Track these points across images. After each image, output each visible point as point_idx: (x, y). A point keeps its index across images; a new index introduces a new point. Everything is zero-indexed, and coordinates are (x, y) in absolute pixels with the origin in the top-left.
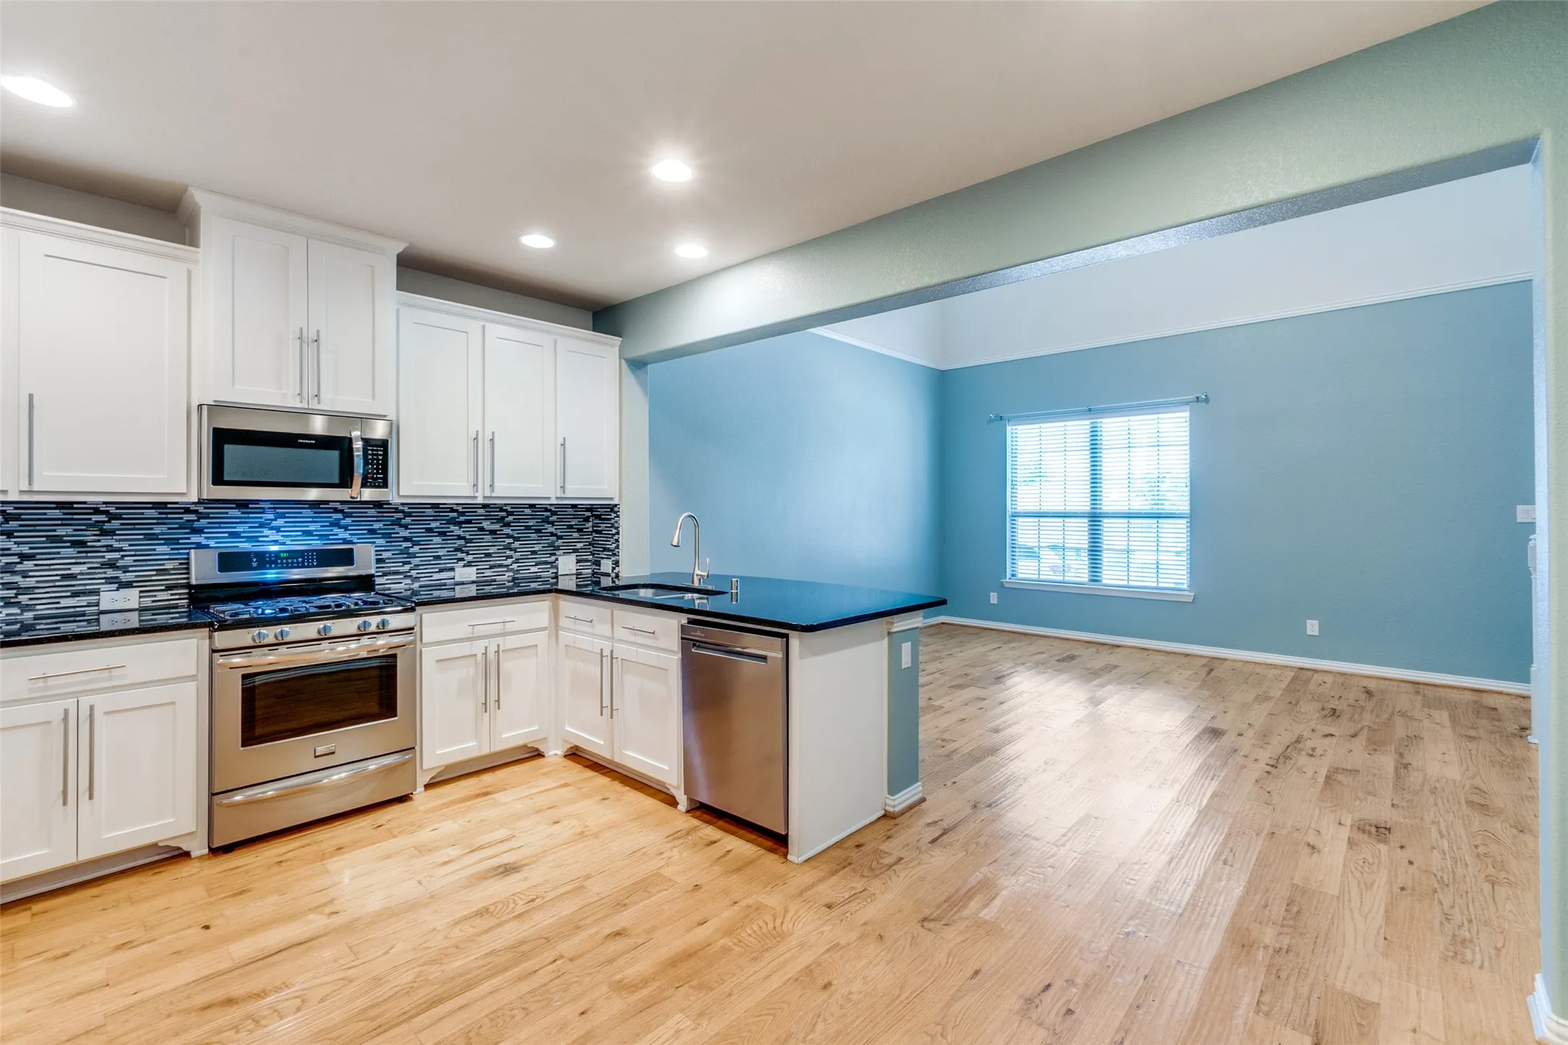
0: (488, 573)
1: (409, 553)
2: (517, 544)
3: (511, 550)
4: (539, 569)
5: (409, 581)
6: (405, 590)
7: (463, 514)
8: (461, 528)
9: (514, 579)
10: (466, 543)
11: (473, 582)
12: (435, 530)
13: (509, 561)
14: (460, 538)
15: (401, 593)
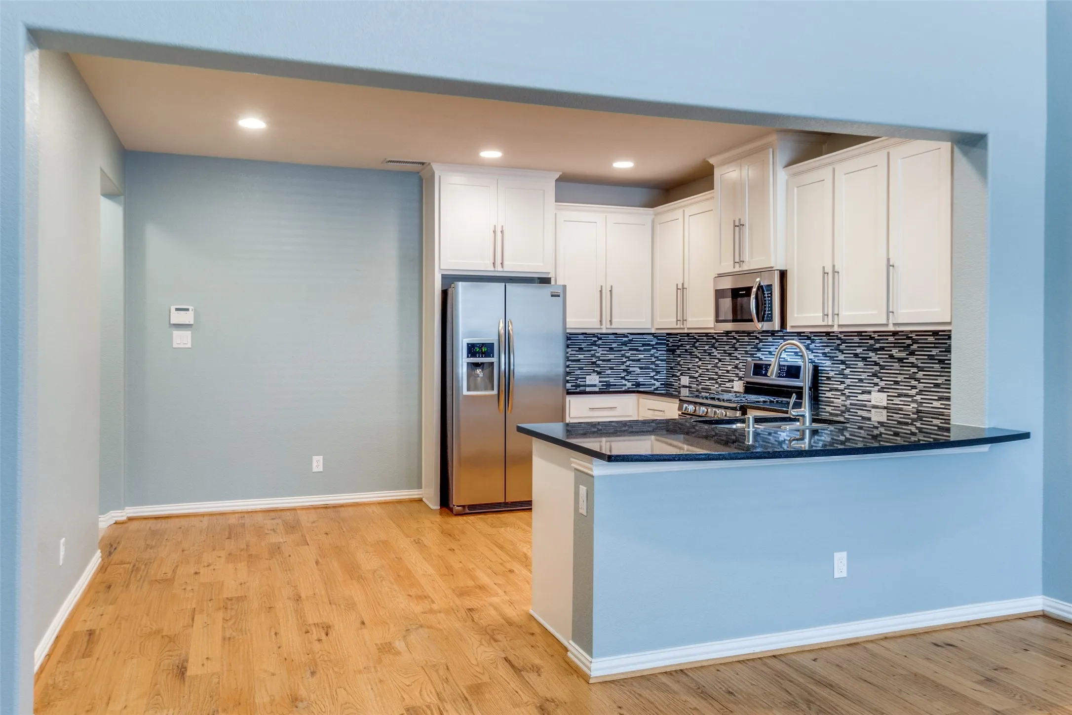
0: (897, 401)
1: (844, 375)
2: (920, 375)
3: (916, 380)
4: (941, 404)
5: (843, 398)
6: (842, 406)
7: (877, 341)
8: (877, 354)
9: (918, 412)
10: (881, 369)
11: (885, 408)
12: (860, 356)
13: (914, 392)
14: (876, 364)
15: (839, 407)
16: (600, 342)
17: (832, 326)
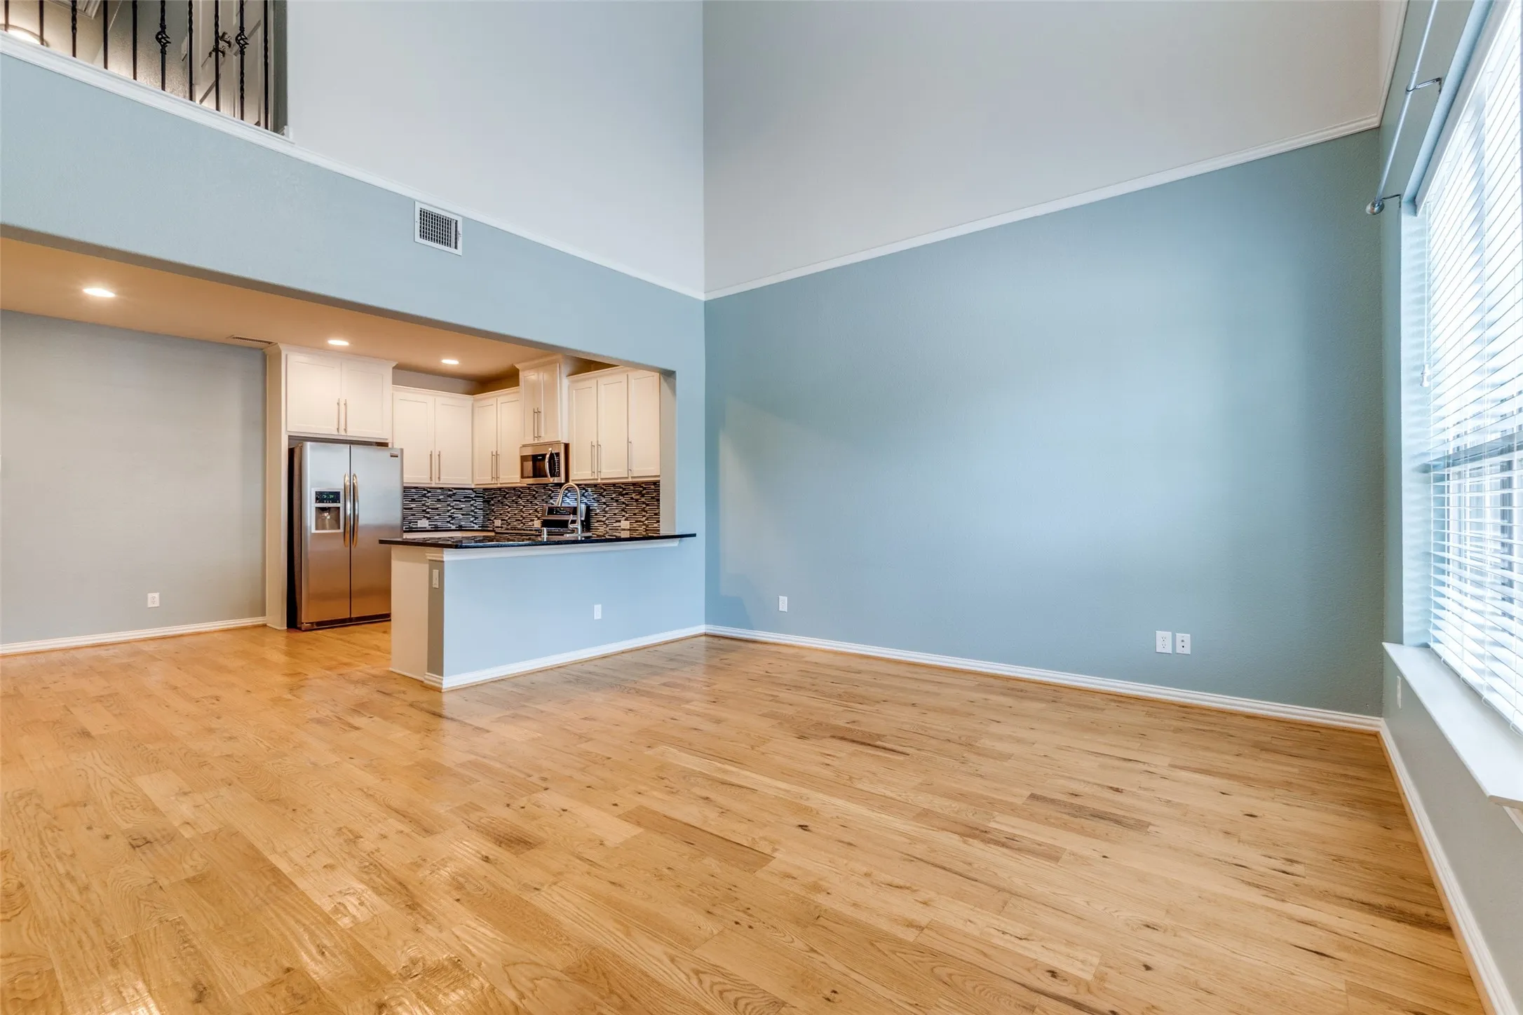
0: (635, 525)
1: (605, 511)
2: (647, 508)
3: (645, 511)
5: (605, 526)
8: (623, 497)
10: (626, 507)
11: (629, 530)
12: (614, 498)
13: (644, 519)
14: (623, 503)
16: (429, 494)
17: (597, 479)
